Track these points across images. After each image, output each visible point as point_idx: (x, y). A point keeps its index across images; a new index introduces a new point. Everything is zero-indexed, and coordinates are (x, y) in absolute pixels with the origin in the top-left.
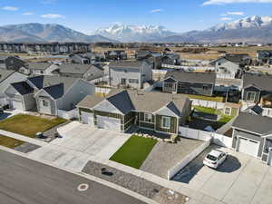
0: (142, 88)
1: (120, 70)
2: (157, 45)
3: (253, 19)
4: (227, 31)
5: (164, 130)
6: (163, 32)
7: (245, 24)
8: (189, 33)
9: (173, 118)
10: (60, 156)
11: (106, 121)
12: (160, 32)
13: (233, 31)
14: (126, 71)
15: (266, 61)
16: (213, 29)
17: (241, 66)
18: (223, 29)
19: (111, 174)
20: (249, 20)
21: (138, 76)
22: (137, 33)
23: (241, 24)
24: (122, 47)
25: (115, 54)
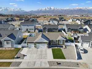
0: (35, 31)
1: (25, 26)
2: (21, 15)
3: (49, 7)
4: (42, 11)
5: (60, 45)
6: (21, 11)
7: (47, 9)
8: (31, 11)
9: (63, 40)
10: (35, 63)
11: (40, 45)
12: (20, 11)
13: (44, 11)
14: (28, 26)
15: (61, 20)
16: (38, 10)
17: (58, 22)
18: (41, 10)
19: (60, 64)
20: (48, 8)
21: (33, 27)
22: (11, 11)
23: (46, 9)
24: (7, 16)
25: (10, 19)
